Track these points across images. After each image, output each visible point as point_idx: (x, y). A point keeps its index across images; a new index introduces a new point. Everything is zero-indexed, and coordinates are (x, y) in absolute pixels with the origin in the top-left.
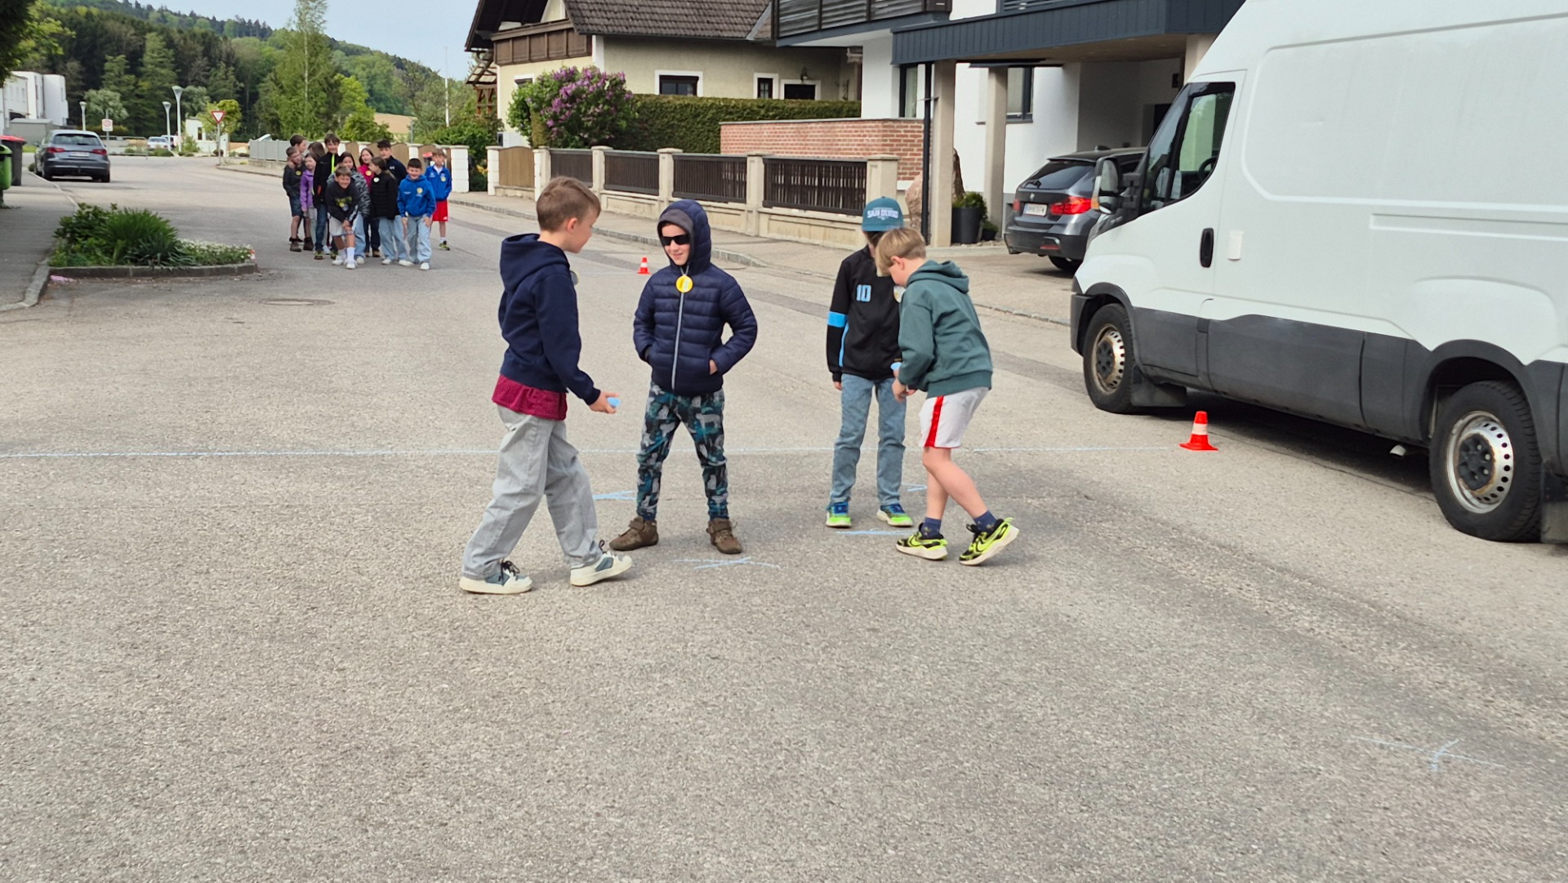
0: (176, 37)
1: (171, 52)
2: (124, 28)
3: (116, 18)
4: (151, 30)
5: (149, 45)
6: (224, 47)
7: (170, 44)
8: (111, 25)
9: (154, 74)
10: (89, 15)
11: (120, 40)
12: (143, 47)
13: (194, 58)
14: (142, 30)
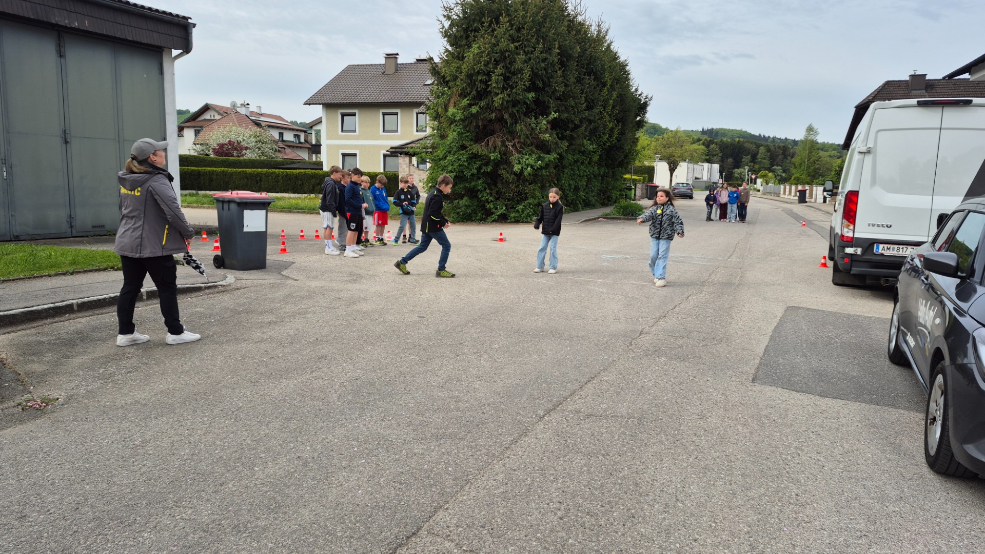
0: (772, 148)
1: (769, 154)
2: (751, 146)
3: (748, 142)
4: (762, 146)
5: (760, 151)
6: (791, 151)
7: (769, 150)
8: (746, 145)
9: (761, 162)
10: (739, 142)
11: (749, 150)
12: (758, 152)
13: (777, 156)
14: (758, 146)
